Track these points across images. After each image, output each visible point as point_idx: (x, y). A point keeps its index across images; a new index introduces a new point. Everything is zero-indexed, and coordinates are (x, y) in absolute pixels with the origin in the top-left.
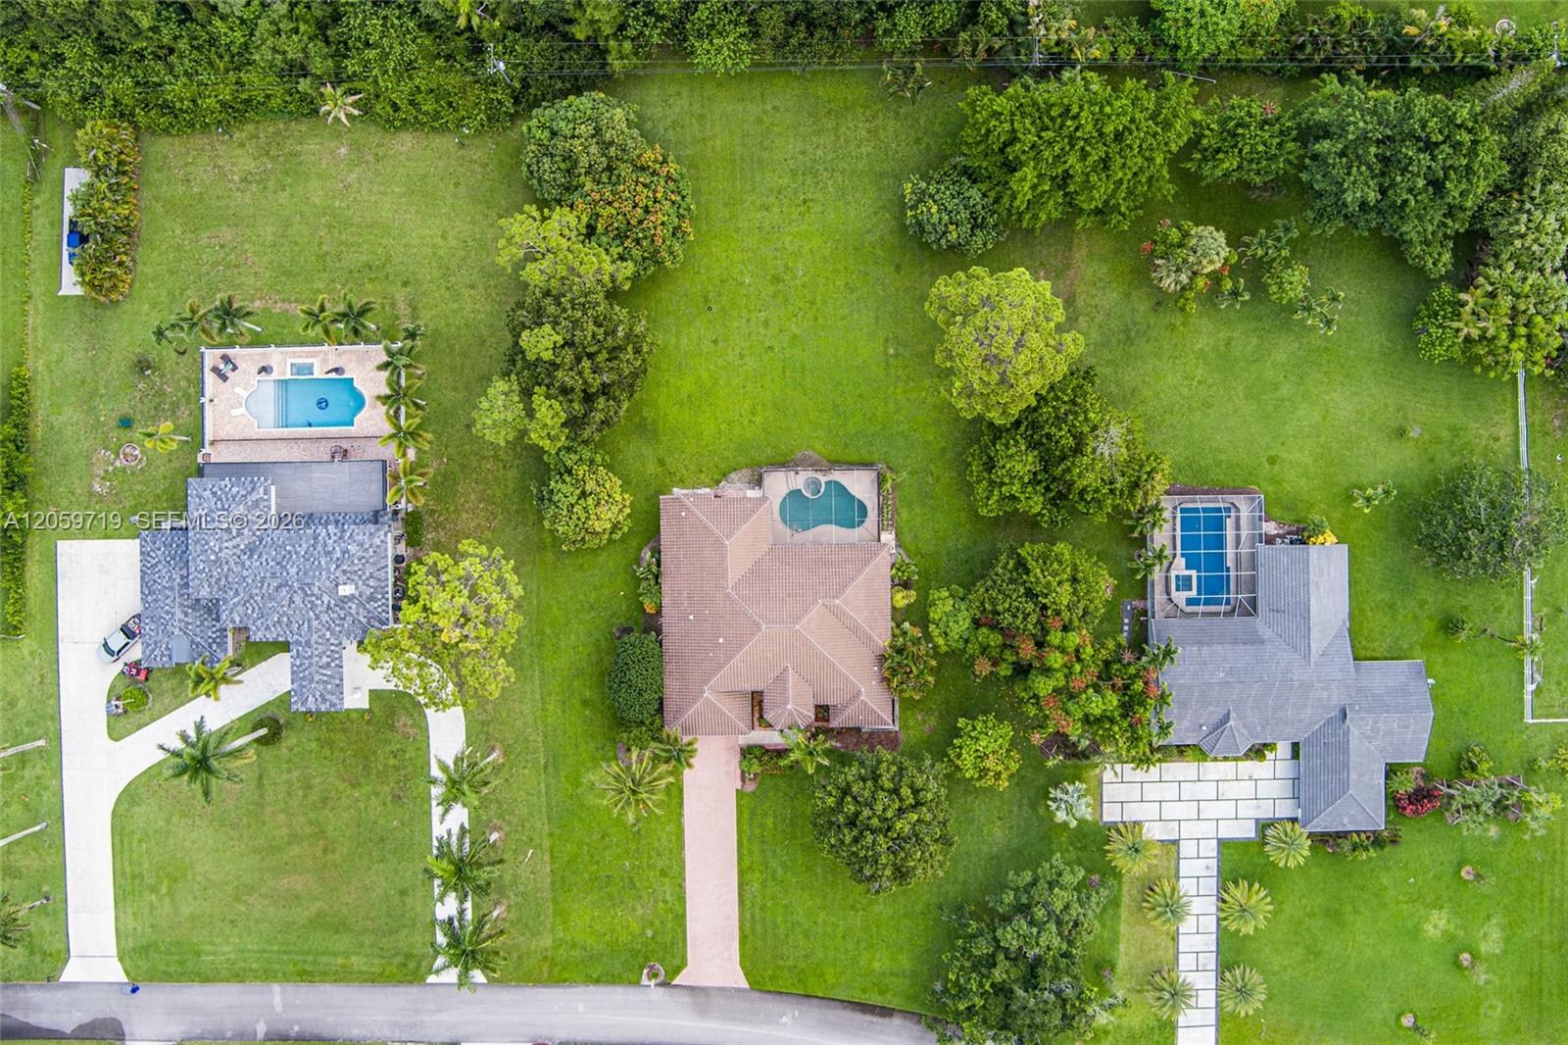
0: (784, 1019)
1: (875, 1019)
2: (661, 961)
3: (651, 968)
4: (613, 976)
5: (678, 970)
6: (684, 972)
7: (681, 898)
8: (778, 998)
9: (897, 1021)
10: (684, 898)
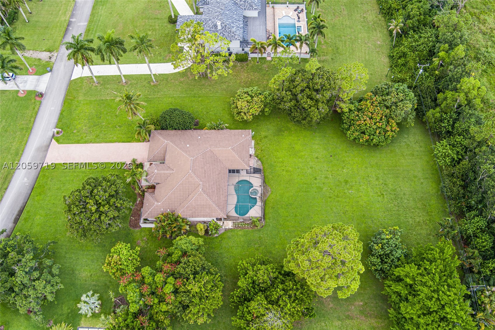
0: (26, 179)
3: (61, 132)
4: (62, 119)
5: (58, 141)
6: (56, 143)
8: (35, 177)
9: (11, 225)
10: (86, 143)
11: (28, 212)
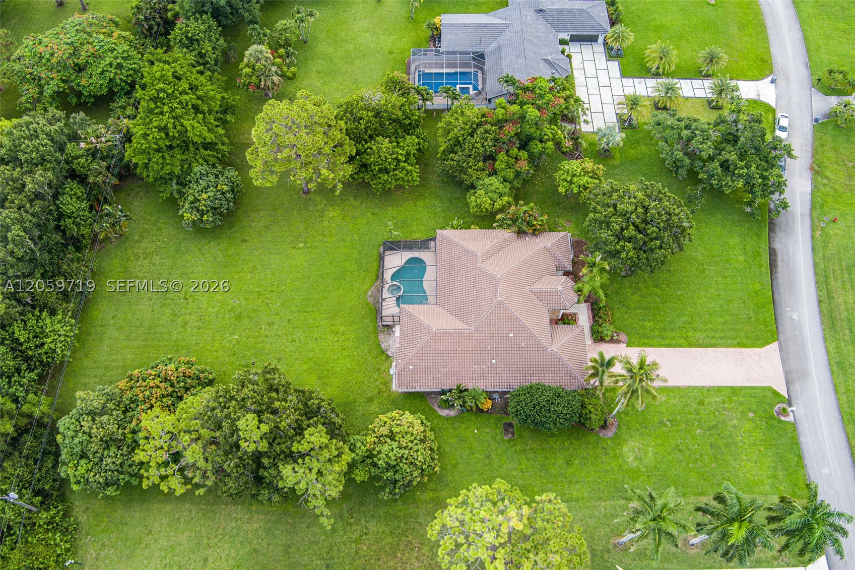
0: (795, 317)
1: (779, 259)
2: (772, 406)
3: (779, 414)
4: (792, 444)
5: (776, 394)
6: (776, 388)
7: (719, 390)
8: (780, 321)
9: (777, 246)
10: (718, 387)
11: (761, 266)
